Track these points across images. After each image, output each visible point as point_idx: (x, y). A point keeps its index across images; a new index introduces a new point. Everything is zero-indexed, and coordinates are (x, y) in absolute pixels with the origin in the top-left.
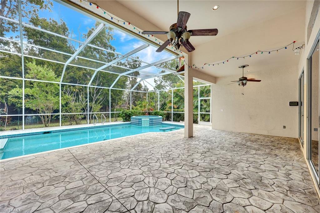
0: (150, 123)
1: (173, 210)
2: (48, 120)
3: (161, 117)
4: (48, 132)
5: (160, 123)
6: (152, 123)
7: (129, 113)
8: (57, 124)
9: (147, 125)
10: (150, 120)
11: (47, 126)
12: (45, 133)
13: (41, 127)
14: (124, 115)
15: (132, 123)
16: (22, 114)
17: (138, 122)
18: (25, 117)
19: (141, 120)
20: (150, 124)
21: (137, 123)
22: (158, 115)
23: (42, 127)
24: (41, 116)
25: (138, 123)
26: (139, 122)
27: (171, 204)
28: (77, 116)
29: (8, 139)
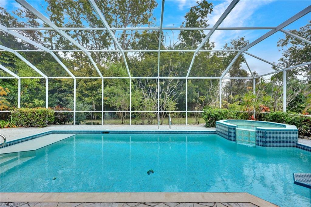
0: (259, 139)
3: (294, 128)
5: (293, 144)
6: (263, 140)
7: (215, 115)
9: (249, 143)
10: (257, 132)
11: (123, 123)
13: (118, 124)
14: (206, 116)
15: (217, 132)
16: (101, 110)
17: (227, 133)
18: (104, 113)
19: (235, 129)
20: (257, 141)
21: (227, 135)
22: (282, 121)
25: (229, 136)
26: (230, 134)
28: (149, 114)
29: (75, 134)
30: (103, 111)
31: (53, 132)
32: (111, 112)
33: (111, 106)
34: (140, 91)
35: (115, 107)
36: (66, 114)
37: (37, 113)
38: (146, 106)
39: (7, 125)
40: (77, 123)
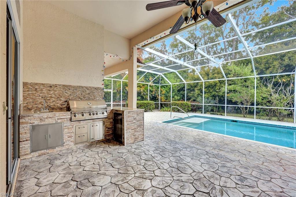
1: (143, 190)
2: (246, 112)
4: (236, 121)
8: (251, 116)
11: (245, 116)
12: (234, 121)
13: (239, 117)
18: (227, 107)
23: (242, 117)
24: (240, 107)
27: (149, 189)
28: (279, 111)
29: (209, 119)
30: (226, 105)
31: (196, 116)
32: (233, 106)
33: (234, 101)
34: (267, 88)
35: (237, 102)
36: (197, 106)
37: (184, 104)
38: (275, 103)
39: (169, 110)
40: (205, 113)
